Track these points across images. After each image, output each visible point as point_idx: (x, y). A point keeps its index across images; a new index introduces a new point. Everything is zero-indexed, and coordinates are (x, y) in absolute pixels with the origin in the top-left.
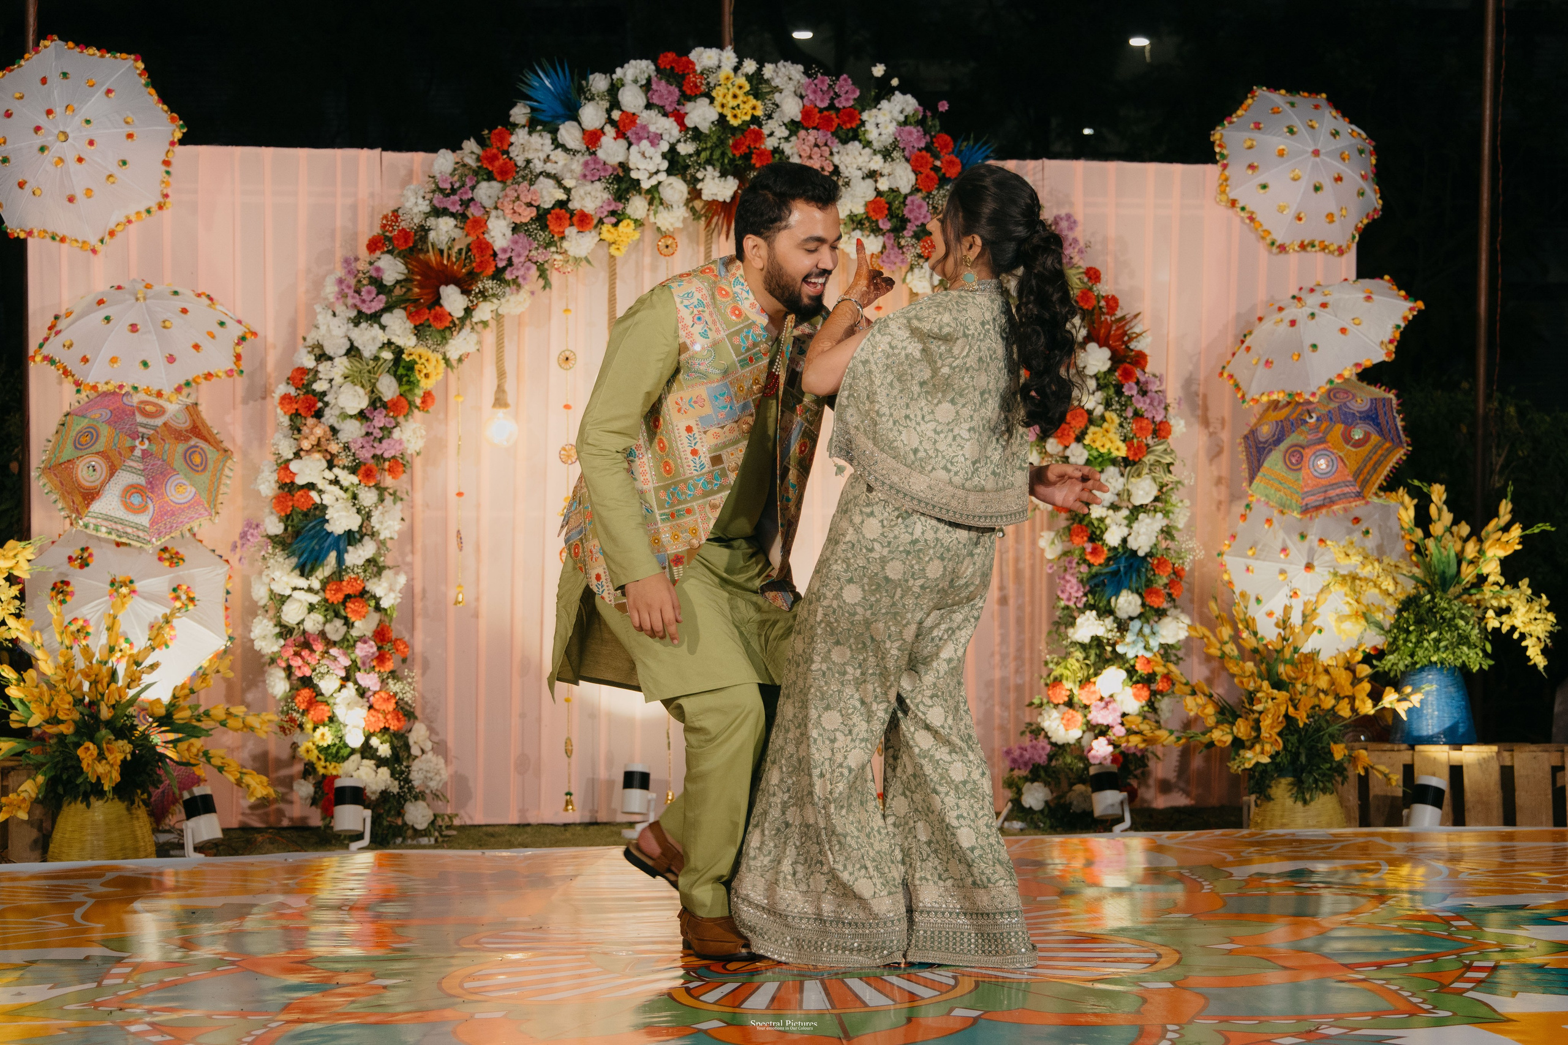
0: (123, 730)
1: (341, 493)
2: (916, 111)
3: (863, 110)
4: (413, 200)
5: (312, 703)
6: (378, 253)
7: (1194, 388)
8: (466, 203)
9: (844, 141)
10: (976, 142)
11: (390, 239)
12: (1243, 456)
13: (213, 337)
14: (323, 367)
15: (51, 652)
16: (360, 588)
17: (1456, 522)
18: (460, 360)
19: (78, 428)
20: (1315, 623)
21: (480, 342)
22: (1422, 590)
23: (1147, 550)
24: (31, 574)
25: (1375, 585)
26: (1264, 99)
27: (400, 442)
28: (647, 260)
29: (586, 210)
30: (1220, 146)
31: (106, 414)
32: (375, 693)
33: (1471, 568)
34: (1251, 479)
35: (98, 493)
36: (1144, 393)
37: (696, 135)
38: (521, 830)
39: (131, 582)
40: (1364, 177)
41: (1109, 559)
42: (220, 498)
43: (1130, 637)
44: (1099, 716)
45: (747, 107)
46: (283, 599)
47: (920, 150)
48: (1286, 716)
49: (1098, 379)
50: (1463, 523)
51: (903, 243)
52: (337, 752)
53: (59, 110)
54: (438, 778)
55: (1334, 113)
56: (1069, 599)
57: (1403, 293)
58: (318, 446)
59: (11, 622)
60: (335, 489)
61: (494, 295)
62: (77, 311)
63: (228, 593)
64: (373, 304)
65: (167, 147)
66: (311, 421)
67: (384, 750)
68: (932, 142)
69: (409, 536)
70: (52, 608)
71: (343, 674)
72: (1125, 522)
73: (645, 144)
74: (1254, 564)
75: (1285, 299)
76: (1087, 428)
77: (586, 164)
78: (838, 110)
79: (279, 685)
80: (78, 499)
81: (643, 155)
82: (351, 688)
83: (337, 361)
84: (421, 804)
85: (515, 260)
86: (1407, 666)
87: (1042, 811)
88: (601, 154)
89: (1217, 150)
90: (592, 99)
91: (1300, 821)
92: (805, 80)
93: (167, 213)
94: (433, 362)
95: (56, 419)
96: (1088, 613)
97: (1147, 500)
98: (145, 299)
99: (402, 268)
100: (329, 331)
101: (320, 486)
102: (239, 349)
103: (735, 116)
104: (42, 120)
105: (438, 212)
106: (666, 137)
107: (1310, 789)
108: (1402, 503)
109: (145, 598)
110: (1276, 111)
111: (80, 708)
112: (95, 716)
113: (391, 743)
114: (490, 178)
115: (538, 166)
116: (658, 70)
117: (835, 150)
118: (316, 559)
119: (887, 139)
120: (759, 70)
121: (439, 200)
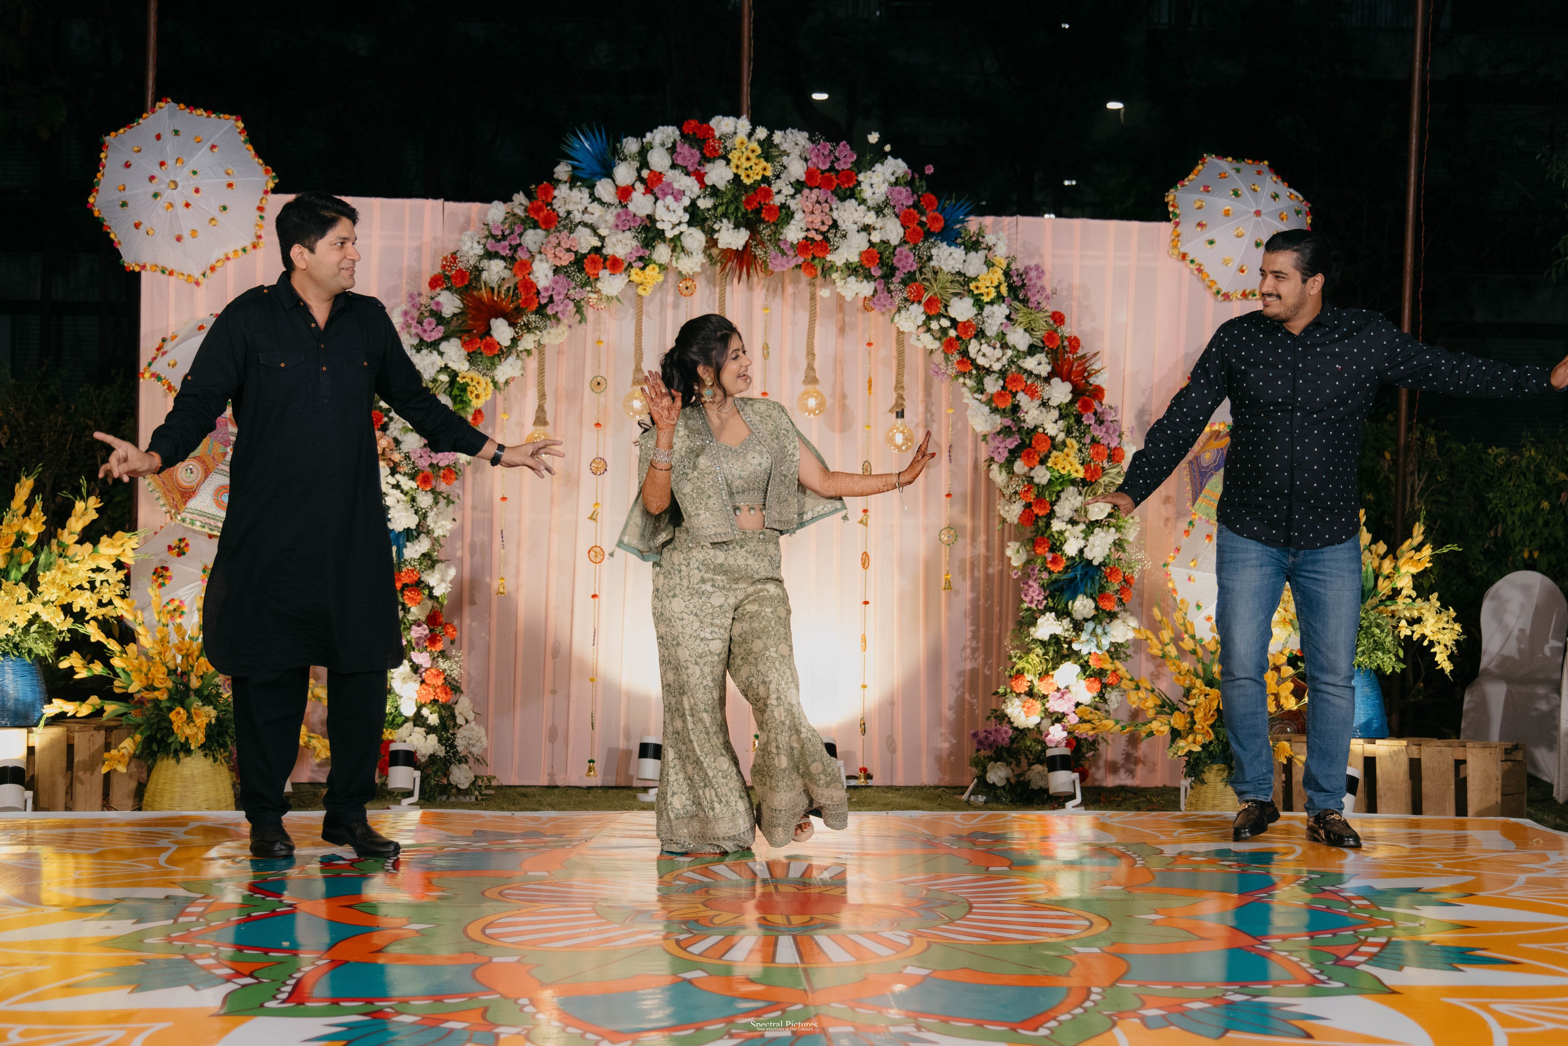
0: (209, 697)
1: (402, 496)
2: (905, 173)
3: (860, 172)
4: (469, 244)
6: (438, 289)
8: (514, 248)
9: (842, 199)
10: (957, 201)
11: (449, 278)
12: (1188, 479)
15: (150, 629)
16: (416, 579)
17: (1374, 541)
18: (507, 383)
21: (523, 368)
23: (1101, 560)
24: (136, 561)
26: (1213, 165)
28: (670, 299)
29: (617, 256)
30: (1173, 206)
32: (427, 669)
33: (1387, 582)
34: (1195, 500)
35: (194, 492)
36: (1100, 422)
37: (714, 191)
38: (549, 791)
41: (1067, 567)
43: (1084, 636)
44: (1056, 705)
45: (759, 168)
47: (908, 207)
49: (1060, 410)
50: (1381, 542)
51: (892, 287)
52: (393, 720)
53: (170, 162)
54: (478, 744)
55: (1275, 178)
56: (1031, 602)
59: (117, 602)
60: (397, 493)
61: (536, 328)
62: (181, 335)
64: (433, 333)
65: (261, 195)
67: (433, 719)
68: (919, 201)
69: (459, 534)
70: (152, 591)
72: (1082, 535)
73: (669, 199)
74: (1195, 574)
76: (1050, 452)
77: (618, 216)
78: (837, 171)
80: (178, 497)
81: (668, 208)
84: (464, 766)
85: (556, 298)
87: (1003, 787)
88: (631, 207)
89: (1171, 209)
90: (625, 159)
92: (809, 145)
93: (260, 252)
94: (483, 385)
96: (1048, 614)
97: (1102, 516)
99: (458, 303)
103: (748, 176)
104: (156, 171)
105: (490, 255)
106: (688, 193)
110: (1223, 176)
111: (173, 677)
112: (187, 686)
113: (440, 713)
114: (536, 226)
115: (577, 217)
116: (683, 135)
117: (834, 206)
119: (880, 198)
120: (770, 136)
121: (491, 245)
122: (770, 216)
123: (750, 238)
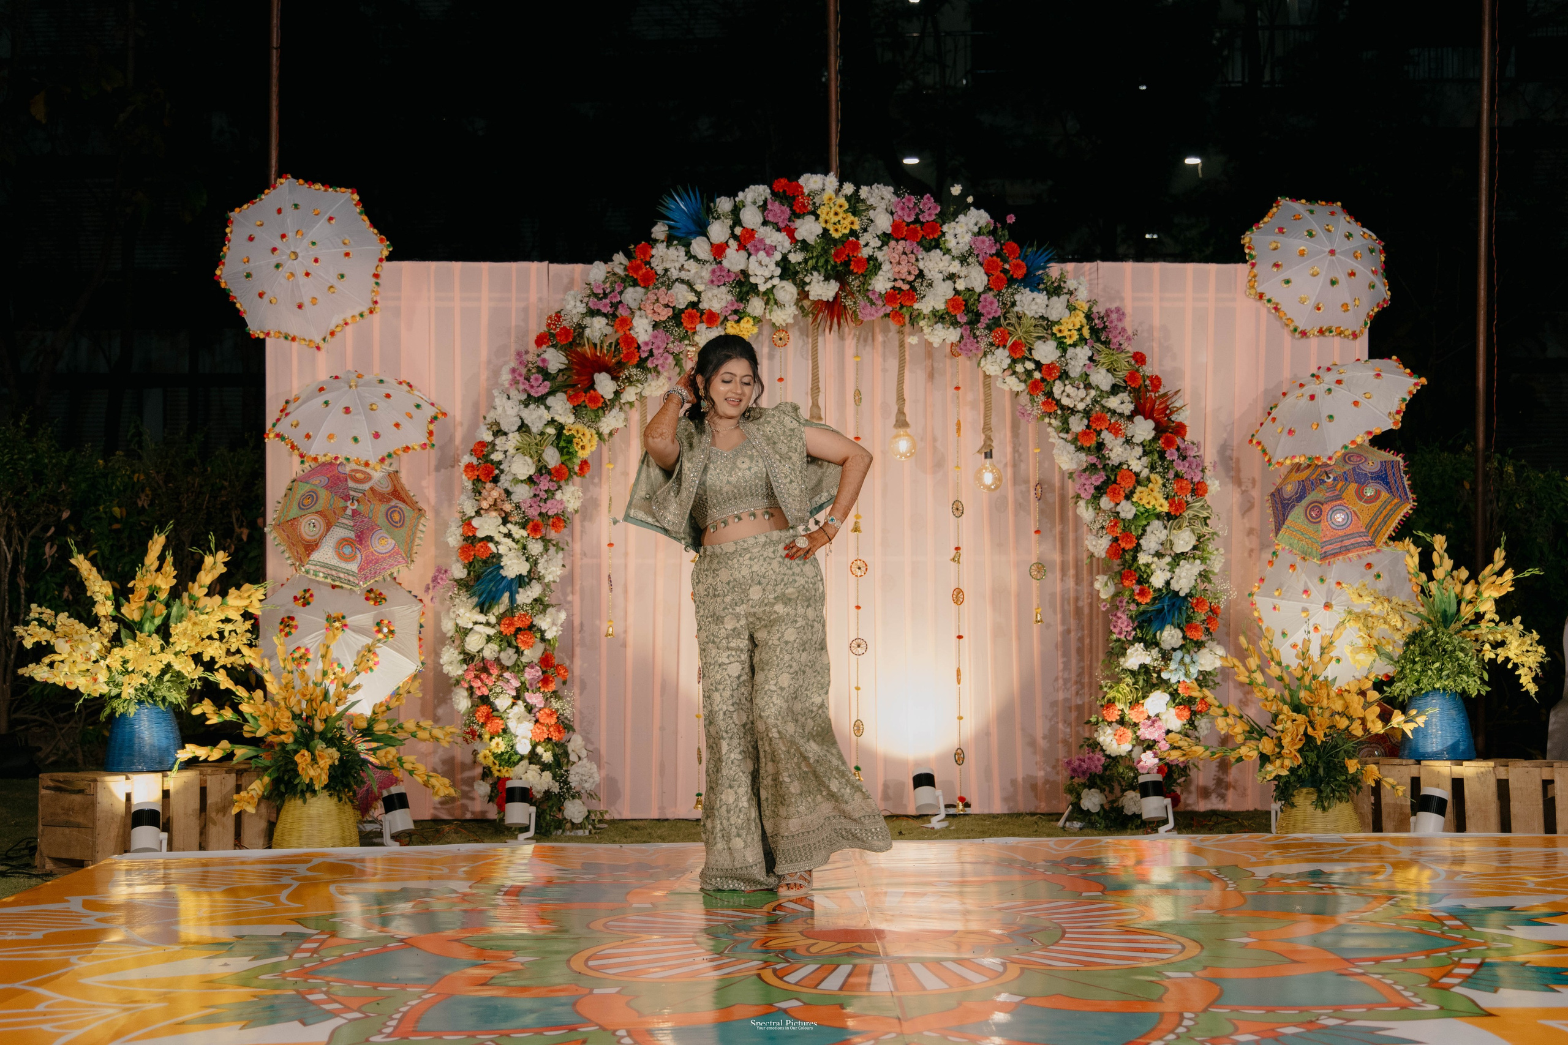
0: (333, 740)
1: (514, 544)
2: (988, 223)
3: (944, 223)
4: (572, 303)
5: (488, 717)
6: (544, 347)
7: (1228, 453)
8: (615, 306)
9: (928, 250)
10: (1038, 248)
11: (554, 336)
12: (1270, 511)
13: (411, 417)
14: (499, 441)
15: (278, 676)
16: (528, 623)
17: (1456, 567)
18: (611, 434)
19: (302, 492)
20: (1332, 654)
21: (626, 420)
22: (1427, 626)
23: (1187, 591)
24: (263, 612)
25: (1385, 622)
26: (1287, 208)
27: (561, 502)
29: (713, 310)
30: (1249, 248)
31: (324, 480)
32: (540, 709)
33: (1469, 607)
34: (1277, 530)
35: (317, 545)
36: (1184, 458)
37: (804, 246)
38: (660, 824)
39: (343, 617)
40: (1375, 272)
41: (1154, 599)
42: (415, 549)
43: (1173, 665)
44: (1147, 733)
45: (847, 223)
46: (465, 632)
47: (992, 256)
48: (1305, 734)
49: (1144, 446)
50: (1463, 568)
51: (978, 333)
52: (509, 758)
53: (290, 235)
54: (591, 780)
55: (1348, 218)
56: (1120, 633)
57: (1408, 371)
58: (494, 506)
59: (245, 650)
60: (509, 541)
61: (638, 381)
62: (303, 397)
63: (421, 626)
64: (540, 389)
65: (377, 262)
66: (489, 485)
67: (547, 757)
68: (1002, 249)
69: (569, 580)
70: (277, 640)
71: (514, 694)
72: (1168, 567)
73: (762, 254)
74: (1279, 603)
75: (1305, 378)
76: (1135, 488)
77: (713, 272)
78: (922, 223)
79: (462, 702)
80: (301, 550)
81: (760, 263)
82: (520, 707)
83: (511, 435)
84: (577, 801)
85: (655, 352)
86: (1413, 692)
87: (1098, 813)
88: (726, 263)
89: (1247, 251)
90: (719, 218)
91: (1320, 825)
92: (894, 199)
93: (376, 317)
94: (588, 436)
95: (287, 483)
96: (1136, 645)
97: (1187, 549)
98: (356, 386)
99: (564, 359)
100: (504, 411)
101: (496, 539)
102: (432, 427)
103: (836, 230)
104: (278, 243)
105: (592, 313)
106: (779, 248)
107: (1327, 797)
108: (1408, 551)
109: (354, 631)
110: (1297, 218)
111: (299, 722)
112: (311, 729)
113: (553, 750)
114: (635, 284)
115: (674, 274)
116: (773, 193)
117: (920, 257)
118: (493, 599)
119: (964, 247)
120: (857, 191)
121: (593, 303)
122: (859, 268)
123: (840, 289)
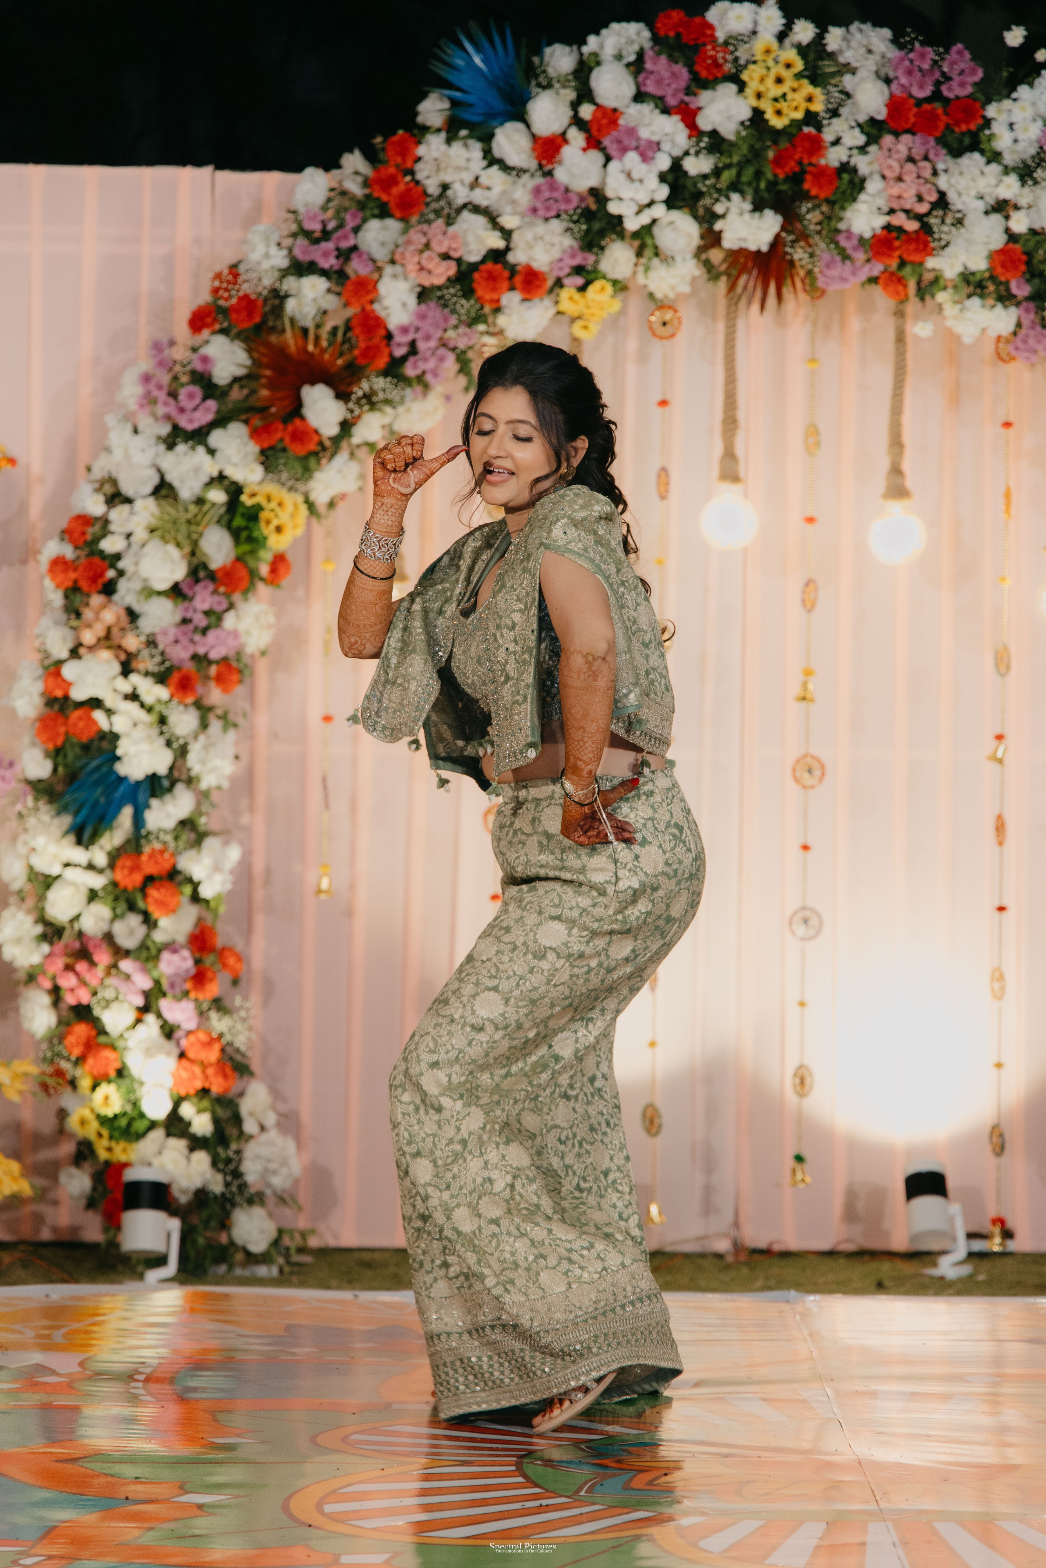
1: (142, 715)
3: (989, 101)
4: (261, 249)
5: (90, 1047)
6: (206, 333)
8: (346, 254)
9: (956, 153)
11: (225, 312)
14: (118, 514)
16: (167, 866)
18: (332, 504)
27: (235, 634)
28: (632, 345)
29: (536, 266)
32: (189, 1033)
37: (716, 143)
45: (798, 98)
46: (47, 882)
52: (129, 1125)
54: (284, 1171)
58: (107, 639)
60: (133, 707)
61: (387, 402)
64: (198, 414)
66: (97, 600)
67: (202, 1124)
69: (245, 784)
71: (140, 1002)
73: (632, 158)
77: (537, 191)
78: (946, 100)
79: (39, 1017)
81: (629, 175)
82: (151, 1025)
83: (139, 504)
84: (258, 1212)
85: (422, 346)
88: (561, 175)
90: (548, 86)
92: (893, 53)
94: (289, 508)
99: (242, 357)
100: (127, 456)
101: (109, 703)
103: (779, 113)
105: (300, 268)
106: (665, 146)
113: (213, 1113)
114: (384, 213)
115: (460, 194)
116: (656, 39)
117: (940, 166)
118: (102, 819)
119: (1028, 150)
120: (820, 38)
121: (302, 250)
122: (820, 187)
123: (783, 228)
